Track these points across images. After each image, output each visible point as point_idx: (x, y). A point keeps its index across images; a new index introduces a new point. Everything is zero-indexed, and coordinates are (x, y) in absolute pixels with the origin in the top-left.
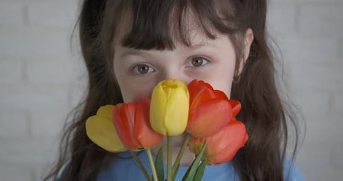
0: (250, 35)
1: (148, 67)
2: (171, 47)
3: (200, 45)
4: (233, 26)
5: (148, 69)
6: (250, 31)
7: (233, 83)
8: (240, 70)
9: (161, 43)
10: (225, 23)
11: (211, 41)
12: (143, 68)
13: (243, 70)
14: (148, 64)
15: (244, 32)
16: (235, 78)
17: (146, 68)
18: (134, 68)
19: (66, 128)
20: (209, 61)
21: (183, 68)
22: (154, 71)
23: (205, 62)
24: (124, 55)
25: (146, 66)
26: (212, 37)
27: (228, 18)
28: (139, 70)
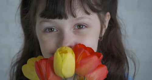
0: (109, 15)
1: (54, 29)
2: (66, 18)
3: (82, 18)
4: (99, 9)
5: (54, 30)
6: (108, 14)
7: (99, 41)
8: (103, 34)
9: (61, 16)
10: (96, 7)
11: (87, 16)
12: (51, 30)
13: (104, 34)
14: (54, 28)
15: (105, 13)
16: (100, 38)
17: (53, 30)
18: (46, 29)
19: (12, 65)
20: (86, 27)
21: (72, 30)
22: (57, 31)
23: (84, 27)
24: (41, 22)
25: (52, 28)
26: (88, 14)
27: (97, 4)
28: (49, 30)
